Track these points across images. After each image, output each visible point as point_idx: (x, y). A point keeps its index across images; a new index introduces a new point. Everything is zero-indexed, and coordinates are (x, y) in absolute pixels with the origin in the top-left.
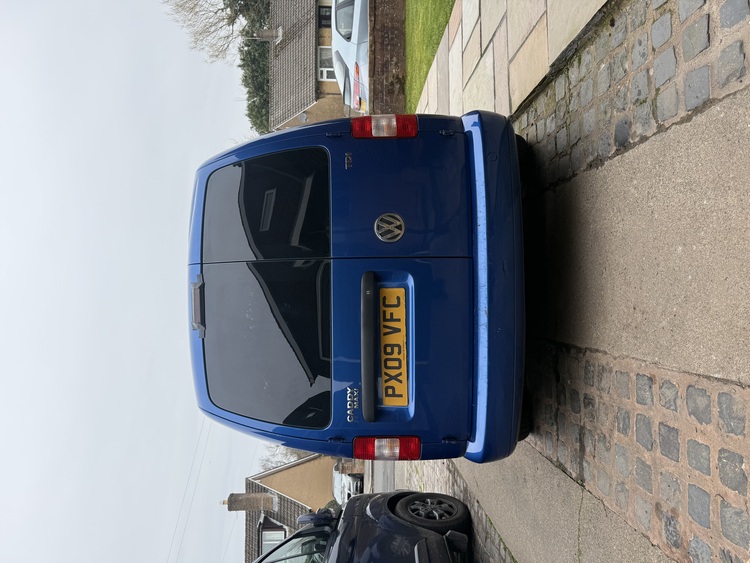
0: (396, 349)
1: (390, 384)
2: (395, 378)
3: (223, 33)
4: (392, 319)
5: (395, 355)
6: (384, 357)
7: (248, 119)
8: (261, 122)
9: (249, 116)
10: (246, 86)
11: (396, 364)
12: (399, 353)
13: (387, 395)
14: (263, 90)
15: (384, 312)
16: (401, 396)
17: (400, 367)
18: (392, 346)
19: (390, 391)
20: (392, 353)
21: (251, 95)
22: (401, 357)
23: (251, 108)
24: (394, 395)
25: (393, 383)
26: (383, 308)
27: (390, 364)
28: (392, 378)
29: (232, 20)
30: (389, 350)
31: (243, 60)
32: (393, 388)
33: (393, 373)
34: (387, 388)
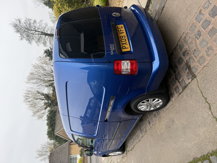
0: (124, 37)
1: (123, 45)
2: (125, 44)
3: (43, 112)
4: (121, 31)
5: (124, 38)
6: (120, 39)
7: (47, 135)
8: (51, 136)
9: (47, 134)
10: (48, 125)
11: (125, 40)
12: (125, 37)
13: (123, 49)
14: (53, 126)
15: (118, 30)
16: (128, 48)
17: (126, 41)
18: (122, 36)
19: (124, 47)
20: (123, 38)
21: (49, 127)
22: (125, 38)
23: (48, 132)
24: (125, 48)
25: (124, 45)
26: (117, 29)
27: (122, 40)
28: (123, 44)
29: (46, 108)
30: (121, 37)
31: (48, 118)
32: (125, 46)
33: (124, 42)
34: (123, 47)
